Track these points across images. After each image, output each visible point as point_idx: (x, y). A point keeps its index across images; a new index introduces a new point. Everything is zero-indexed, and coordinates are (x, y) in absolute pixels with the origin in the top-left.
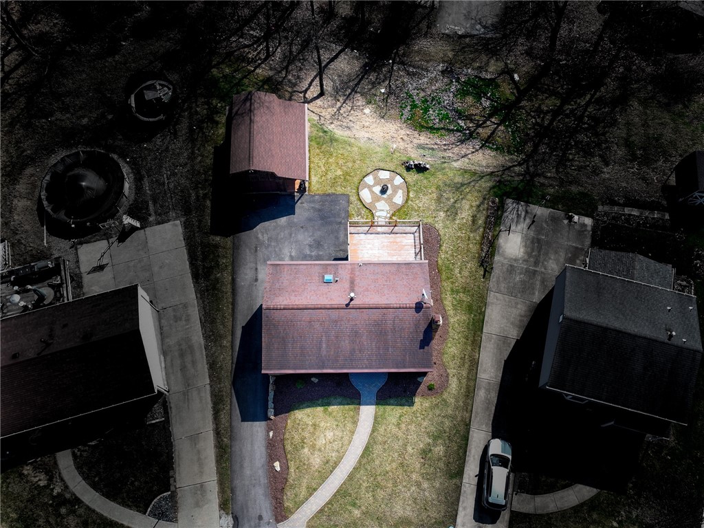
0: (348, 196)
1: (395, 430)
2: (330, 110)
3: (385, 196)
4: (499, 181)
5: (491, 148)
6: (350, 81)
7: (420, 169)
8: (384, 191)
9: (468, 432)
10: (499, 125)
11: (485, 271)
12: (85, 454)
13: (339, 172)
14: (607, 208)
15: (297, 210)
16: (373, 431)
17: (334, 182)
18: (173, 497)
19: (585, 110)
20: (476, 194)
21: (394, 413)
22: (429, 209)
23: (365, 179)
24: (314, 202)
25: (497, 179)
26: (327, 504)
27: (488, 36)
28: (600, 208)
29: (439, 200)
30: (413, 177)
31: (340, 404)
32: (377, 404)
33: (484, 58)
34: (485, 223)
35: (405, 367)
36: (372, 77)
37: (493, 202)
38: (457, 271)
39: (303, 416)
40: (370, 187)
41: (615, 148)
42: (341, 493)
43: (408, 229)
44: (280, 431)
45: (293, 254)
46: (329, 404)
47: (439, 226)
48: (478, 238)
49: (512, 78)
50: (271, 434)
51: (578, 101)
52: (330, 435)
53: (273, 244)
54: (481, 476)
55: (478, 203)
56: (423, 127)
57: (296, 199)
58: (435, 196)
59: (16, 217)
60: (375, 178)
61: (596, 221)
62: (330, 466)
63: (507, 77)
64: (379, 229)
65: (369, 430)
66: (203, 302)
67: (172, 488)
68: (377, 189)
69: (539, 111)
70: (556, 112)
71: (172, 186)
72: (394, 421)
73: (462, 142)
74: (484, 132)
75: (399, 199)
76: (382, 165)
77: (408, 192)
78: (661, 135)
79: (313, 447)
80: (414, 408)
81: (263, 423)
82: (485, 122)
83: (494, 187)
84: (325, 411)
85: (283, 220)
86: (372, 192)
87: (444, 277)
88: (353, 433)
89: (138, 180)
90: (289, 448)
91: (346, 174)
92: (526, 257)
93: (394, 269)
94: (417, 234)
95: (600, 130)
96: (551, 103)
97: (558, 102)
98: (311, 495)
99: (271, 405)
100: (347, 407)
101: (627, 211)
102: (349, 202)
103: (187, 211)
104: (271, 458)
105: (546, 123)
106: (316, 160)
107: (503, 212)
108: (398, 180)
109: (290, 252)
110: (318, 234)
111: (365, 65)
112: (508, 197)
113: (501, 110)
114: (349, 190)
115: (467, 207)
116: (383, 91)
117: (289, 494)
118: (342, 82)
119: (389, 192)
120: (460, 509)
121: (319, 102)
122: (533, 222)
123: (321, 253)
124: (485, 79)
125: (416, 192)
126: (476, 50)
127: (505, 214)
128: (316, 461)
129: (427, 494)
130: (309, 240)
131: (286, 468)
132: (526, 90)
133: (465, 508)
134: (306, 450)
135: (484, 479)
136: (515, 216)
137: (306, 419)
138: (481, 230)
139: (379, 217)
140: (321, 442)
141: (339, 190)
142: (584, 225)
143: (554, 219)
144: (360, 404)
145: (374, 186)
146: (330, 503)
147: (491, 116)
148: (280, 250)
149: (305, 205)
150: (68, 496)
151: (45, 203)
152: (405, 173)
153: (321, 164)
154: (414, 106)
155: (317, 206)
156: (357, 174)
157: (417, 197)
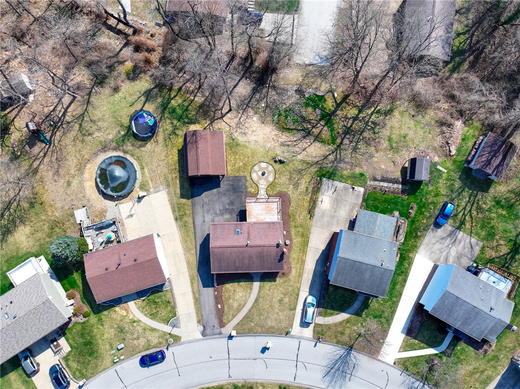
0: (246, 177)
1: (268, 292)
2: (235, 120)
3: (264, 177)
4: (321, 168)
5: (319, 141)
6: (245, 100)
7: (281, 162)
8: (263, 174)
9: (299, 292)
10: (324, 126)
11: (311, 216)
12: (140, 303)
13: (241, 164)
14: (372, 183)
15: (221, 185)
16: (259, 293)
17: (239, 170)
18: (178, 319)
19: (370, 118)
20: (308, 175)
21: (268, 285)
22: (285, 184)
23: (254, 167)
24: (229, 181)
25: (319, 166)
26: (241, 321)
27: (322, 64)
28: (368, 183)
29: (290, 179)
30: (278, 166)
31: (245, 282)
32: (260, 281)
33: (319, 81)
34: (312, 191)
35: (272, 270)
36: (257, 96)
37: (317, 180)
38: (297, 216)
39: (229, 286)
40: (256, 172)
41: (383, 142)
42: (246, 317)
44: (220, 292)
45: (221, 208)
46: (240, 282)
47: (290, 193)
48: (308, 199)
49: (333, 95)
50: (216, 293)
51: (367, 111)
52: (241, 294)
53: (211, 203)
54: (303, 310)
55: (309, 180)
56: (284, 128)
57: (221, 179)
58: (288, 177)
60: (259, 167)
61: (366, 190)
62: (241, 307)
63: (331, 94)
64: (261, 200)
65: (257, 292)
66: (181, 232)
67: (177, 316)
68: (260, 173)
69: (346, 117)
70: (355, 118)
71: (159, 172)
72: (268, 288)
73: (304, 137)
74: (316, 131)
75: (271, 179)
76: (262, 159)
77: (275, 174)
78: (407, 135)
79: (234, 299)
80: (276, 282)
81: (213, 288)
82: (317, 125)
83: (317, 171)
84: (238, 285)
85: (215, 191)
86: (257, 174)
87: (291, 220)
88: (250, 293)
89: (142, 168)
90: (224, 299)
91: (245, 165)
92: (330, 209)
94: (278, 203)
95: (376, 130)
96: (353, 112)
97: (357, 112)
98: (234, 318)
99: (215, 281)
100: (248, 283)
101: (382, 184)
102: (246, 180)
103: (168, 186)
104: (217, 303)
105: (349, 125)
106: (229, 157)
107: (321, 185)
108: (271, 168)
109: (219, 207)
110: (232, 197)
111: (254, 89)
112: (324, 177)
113: (326, 117)
114: (247, 174)
115: (304, 182)
116: (263, 105)
117: (225, 317)
118: (241, 100)
119: (266, 175)
120: (294, 322)
121: (229, 115)
122: (336, 190)
123: (234, 207)
124: (318, 96)
125: (280, 174)
126: (315, 76)
127: (322, 186)
128: (235, 305)
129: (281, 317)
130: (228, 201)
131: (223, 307)
132: (341, 103)
133: (296, 322)
134: (231, 300)
135: (304, 313)
136: (327, 187)
137: (230, 288)
138: (310, 194)
139: (261, 188)
140: (237, 297)
141: (242, 174)
142: (360, 192)
143: (346, 189)
144: (253, 281)
145: (259, 171)
146: (242, 320)
147: (320, 120)
148: (215, 207)
149: (225, 182)
150: (136, 319)
151: (100, 185)
152: (274, 164)
153: (232, 159)
154: (280, 115)
155: (231, 183)
156: (250, 165)
157: (280, 177)
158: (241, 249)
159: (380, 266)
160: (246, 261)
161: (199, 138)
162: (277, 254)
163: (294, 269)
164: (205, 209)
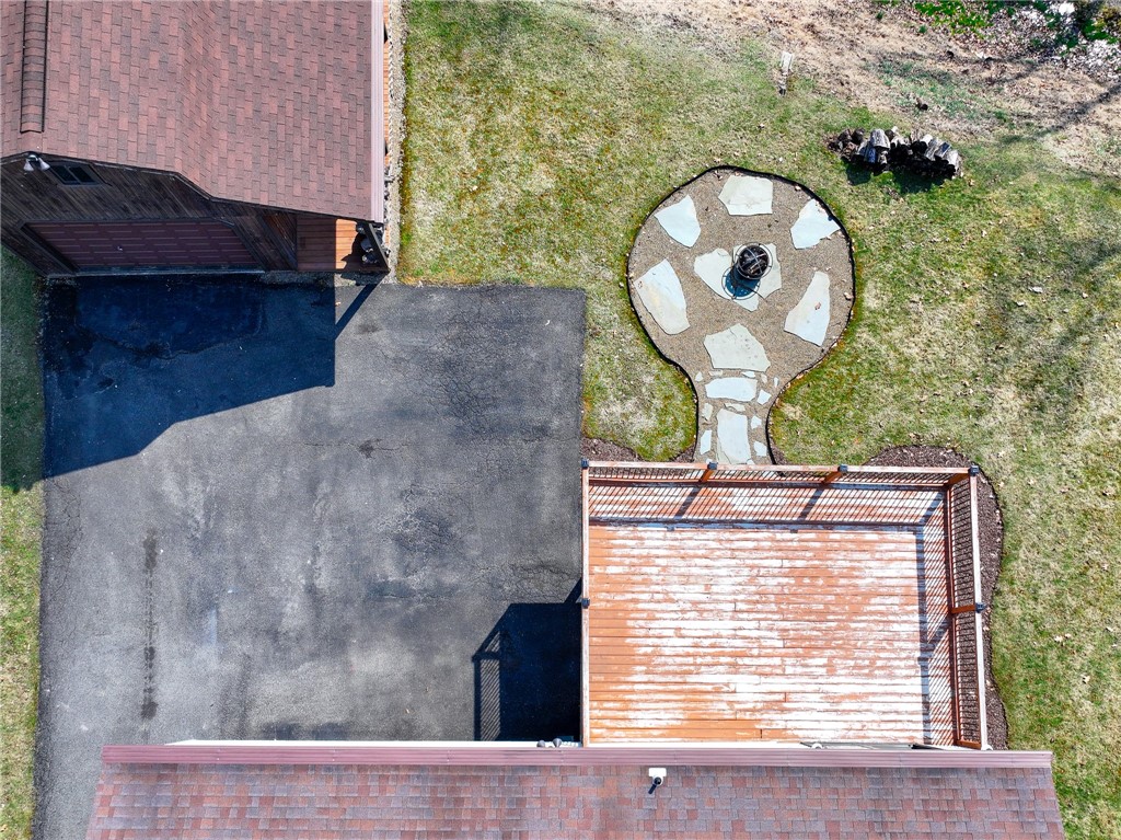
0: (579, 297)
3: (750, 302)
7: (917, 170)
8: (744, 277)
13: (542, 180)
15: (344, 364)
17: (517, 229)
22: (950, 370)
23: (662, 215)
24: (419, 322)
29: (999, 324)
30: (878, 211)
40: (680, 258)
45: (323, 582)
53: (230, 529)
57: (341, 305)
58: (978, 304)
60: (704, 213)
68: (715, 267)
75: (812, 320)
76: (739, 148)
77: (857, 286)
85: (278, 412)
91: (575, 188)
102: (584, 329)
108: (812, 226)
109: (310, 573)
110: (440, 481)
114: (588, 270)
119: (770, 282)
123: (450, 578)
125: (894, 281)
130: (396, 514)
139: (720, 404)
141: (541, 267)
145: (702, 247)
148: (264, 560)
149: (381, 337)
153: (459, 137)
155: (439, 347)
156: (619, 194)
157: (898, 311)
164: (169, 580)
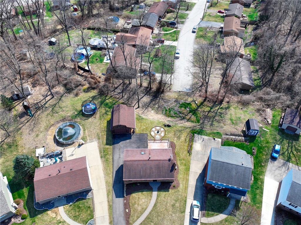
0: (147, 134)
1: (163, 199)
2: (141, 111)
3: (158, 134)
4: (193, 129)
5: (190, 122)
6: (147, 104)
7: (169, 126)
8: (158, 132)
9: (186, 200)
10: (192, 115)
11: (190, 154)
12: (67, 207)
13: (145, 127)
14: (225, 136)
15: (132, 138)
16: (157, 199)
17: (143, 130)
18: (94, 220)
19: (218, 111)
20: (186, 133)
21: (163, 194)
22: (172, 137)
23: (152, 129)
24: (137, 136)
25: (192, 129)
26: (143, 221)
27: (188, 92)
28: (223, 136)
29: (175, 134)
30: (166, 128)
31: (146, 191)
32: (158, 191)
33: (187, 97)
34: (189, 141)
35: (166, 178)
36: (154, 102)
37: (191, 135)
38: (181, 154)
39: (134, 195)
40: (154, 131)
41: (227, 121)
42: (148, 218)
43: (166, 141)
44: (128, 200)
46: (143, 191)
47: (175, 142)
48: (187, 145)
49: (195, 103)
51: (215, 108)
52: (143, 200)
53: (125, 148)
54: (191, 212)
55: (186, 135)
56: (169, 116)
57: (132, 135)
58: (173, 133)
59: (48, 141)
60: (155, 129)
61: (222, 140)
62: (144, 210)
63: (194, 102)
64: (157, 141)
65: (156, 199)
66: (103, 164)
67: (94, 218)
68: (156, 132)
69: (204, 111)
70: (209, 112)
71: (94, 132)
72: (163, 196)
73: (181, 120)
74: (188, 117)
75: (163, 134)
76: (157, 125)
77: (165, 133)
78: (240, 117)
79: (138, 204)
80: (169, 192)
81: (123, 198)
82: (188, 115)
83: (191, 131)
84: (142, 194)
85: (128, 141)
86: (154, 133)
87: (177, 156)
88: (150, 200)
89: (84, 130)
90: (131, 205)
91: (147, 128)
92: (202, 150)
93: (162, 150)
94: (168, 143)
95: (222, 116)
96: (207, 109)
97: (210, 109)
98: (138, 219)
99: (125, 192)
100: (149, 192)
101: (231, 137)
102: (148, 136)
103: (99, 139)
104: (125, 208)
105: (206, 114)
106: (137, 124)
107: (194, 138)
108: (162, 129)
110: (138, 144)
111: (151, 100)
112: (195, 133)
113: (192, 111)
114: (148, 132)
115: (183, 136)
116: (157, 106)
117: (131, 219)
118: (144, 104)
119: (160, 132)
120: (185, 222)
121: (138, 109)
122: (203, 140)
124: (187, 103)
125: (168, 132)
126: (184, 95)
127: (195, 138)
128: (139, 208)
129: (174, 218)
131: (130, 211)
132: (200, 106)
134: (136, 205)
135: (192, 212)
136: (198, 139)
137: (136, 196)
138: (188, 143)
140: (141, 203)
141: (145, 132)
142: (219, 141)
143: (209, 139)
144: (152, 191)
146: (144, 221)
147: (189, 113)
149: (134, 136)
150: (62, 220)
151: (57, 137)
152: (164, 127)
154: (166, 110)
155: (138, 137)
156: (149, 128)
157: (168, 134)
158: (145, 162)
159: (241, 165)
160: (148, 171)
161: (121, 108)
162: (169, 166)
163: (182, 184)
164: (121, 150)
